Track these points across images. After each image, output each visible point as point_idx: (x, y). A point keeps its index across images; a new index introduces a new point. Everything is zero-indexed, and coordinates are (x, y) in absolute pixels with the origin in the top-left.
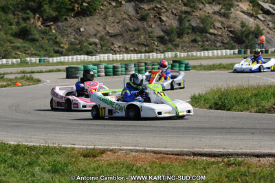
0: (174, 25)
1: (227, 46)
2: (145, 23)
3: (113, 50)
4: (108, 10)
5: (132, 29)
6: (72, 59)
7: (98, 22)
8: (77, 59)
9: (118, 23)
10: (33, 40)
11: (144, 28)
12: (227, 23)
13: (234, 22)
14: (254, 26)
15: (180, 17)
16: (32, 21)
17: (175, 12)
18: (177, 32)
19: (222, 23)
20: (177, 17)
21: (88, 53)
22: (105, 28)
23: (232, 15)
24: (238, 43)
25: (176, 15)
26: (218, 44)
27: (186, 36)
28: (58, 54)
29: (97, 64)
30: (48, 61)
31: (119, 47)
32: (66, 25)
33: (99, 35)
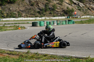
0: (43, 8)
1: (62, 15)
2: (33, 7)
3: (22, 16)
4: (20, 2)
5: (28, 9)
6: (10, 19)
7: (17, 6)
8: (11, 19)
9: (23, 6)
11: (33, 9)
12: (62, 7)
14: (71, 8)
15: (45, 5)
17: (43, 3)
19: (60, 7)
21: (13, 17)
22: (19, 8)
23: (63, 5)
25: (43, 4)
26: (59, 15)
27: (47, 11)
28: (3, 18)
30: (2, 20)
31: (24, 15)
32: (5, 7)
33: (17, 11)
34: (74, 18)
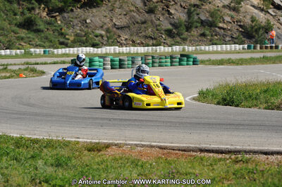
0: (182, 18)
1: (235, 40)
2: (153, 16)
3: (119, 42)
5: (139, 21)
6: (78, 50)
7: (105, 14)
8: (82, 51)
9: (125, 15)
10: (38, 31)
11: (152, 21)
12: (237, 17)
13: (244, 17)
14: (264, 21)
15: (189, 10)
16: (37, 11)
17: (184, 5)
18: (185, 25)
19: (232, 17)
20: (186, 10)
21: (94, 46)
22: (112, 20)
23: (242, 10)
24: (248, 38)
25: (184, 8)
26: (227, 39)
27: (194, 29)
28: (63, 46)
29: (103, 57)
30: (53, 52)
31: (126, 39)
32: (72, 16)
33: (105, 27)
34: (266, 48)
